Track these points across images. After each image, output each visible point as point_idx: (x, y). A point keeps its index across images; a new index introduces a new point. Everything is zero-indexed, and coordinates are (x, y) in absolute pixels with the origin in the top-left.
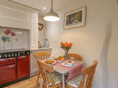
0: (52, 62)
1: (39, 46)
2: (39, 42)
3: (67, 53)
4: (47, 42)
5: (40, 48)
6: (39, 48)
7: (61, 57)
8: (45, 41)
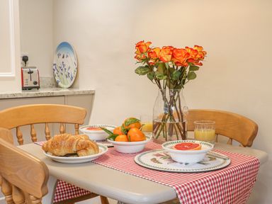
0: (85, 147)
1: (26, 76)
2: (25, 59)
3: (173, 102)
4: (70, 62)
5: (30, 89)
6: (24, 89)
7: (136, 122)
8: (59, 55)
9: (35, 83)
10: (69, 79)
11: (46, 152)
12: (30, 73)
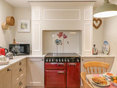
8: (104, 44)
9: (96, 53)
10: (107, 52)
11: (93, 80)
12: (95, 50)
